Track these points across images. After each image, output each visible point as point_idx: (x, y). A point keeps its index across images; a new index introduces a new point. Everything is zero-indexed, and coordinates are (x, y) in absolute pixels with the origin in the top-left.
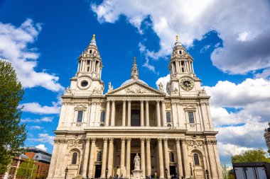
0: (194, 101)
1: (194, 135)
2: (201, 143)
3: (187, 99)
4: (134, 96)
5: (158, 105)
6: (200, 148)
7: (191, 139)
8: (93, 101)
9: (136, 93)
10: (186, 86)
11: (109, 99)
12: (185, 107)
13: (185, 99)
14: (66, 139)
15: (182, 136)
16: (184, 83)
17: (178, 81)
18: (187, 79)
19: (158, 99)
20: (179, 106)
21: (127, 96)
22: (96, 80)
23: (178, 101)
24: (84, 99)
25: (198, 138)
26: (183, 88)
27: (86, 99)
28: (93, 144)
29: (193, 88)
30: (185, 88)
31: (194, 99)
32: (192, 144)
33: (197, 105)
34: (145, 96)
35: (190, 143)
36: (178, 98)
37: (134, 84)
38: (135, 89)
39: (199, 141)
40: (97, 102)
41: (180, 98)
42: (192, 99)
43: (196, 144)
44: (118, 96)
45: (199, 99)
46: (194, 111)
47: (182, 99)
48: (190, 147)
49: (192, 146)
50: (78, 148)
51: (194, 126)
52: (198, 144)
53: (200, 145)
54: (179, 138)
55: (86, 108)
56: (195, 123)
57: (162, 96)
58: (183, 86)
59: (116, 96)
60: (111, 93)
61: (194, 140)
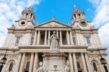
1: (92, 51)
2: (97, 56)
3: (85, 30)
4: (52, 28)
5: (67, 33)
8: (27, 31)
9: (54, 26)
10: (83, 24)
11: (36, 29)
12: (84, 35)
13: (83, 30)
14: (7, 53)
16: (82, 23)
17: (78, 22)
18: (83, 21)
19: (67, 29)
20: (80, 34)
21: (48, 28)
22: (30, 21)
23: (79, 31)
24: (22, 30)
26: (81, 25)
27: (23, 30)
28: (24, 56)
29: (87, 25)
30: (82, 25)
31: (89, 30)
32: (91, 56)
33: (91, 34)
34: (59, 28)
35: (90, 56)
36: (79, 30)
37: (52, 21)
38: (53, 24)
39: (95, 54)
40: (29, 32)
41: (81, 30)
42: (87, 30)
43: (94, 56)
44: (42, 28)
45: (92, 31)
46: (90, 37)
47: (82, 30)
48: (90, 58)
49: (91, 57)
50: (14, 59)
51: (91, 45)
52: (95, 56)
53: (97, 57)
54: (83, 51)
55: (23, 36)
56: (91, 44)
57: (70, 28)
58: (81, 24)
59: (41, 28)
60: (38, 26)
61: (92, 54)
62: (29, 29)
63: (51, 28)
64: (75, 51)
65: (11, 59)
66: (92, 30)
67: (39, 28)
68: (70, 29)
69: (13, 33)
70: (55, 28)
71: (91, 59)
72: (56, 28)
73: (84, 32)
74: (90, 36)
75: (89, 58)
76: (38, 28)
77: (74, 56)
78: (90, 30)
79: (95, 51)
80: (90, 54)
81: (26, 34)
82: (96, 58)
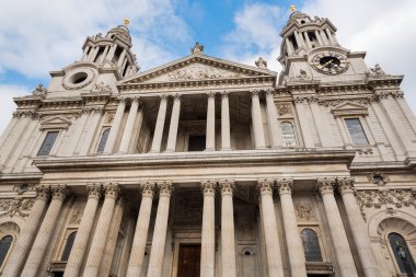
1: (378, 174)
3: (336, 89)
4: (189, 84)
6: (408, 213)
7: (372, 186)
8: (90, 105)
9: (196, 78)
10: (329, 66)
12: (331, 108)
13: (329, 89)
15: (340, 172)
16: (323, 61)
17: (305, 59)
18: (327, 54)
19: (254, 88)
20: (315, 106)
21: (171, 85)
22: (108, 72)
23: (311, 93)
24: (69, 103)
25: (395, 182)
27: (74, 103)
29: (347, 68)
30: (326, 69)
31: (356, 88)
32: (376, 201)
33: (368, 101)
34: (218, 83)
35: (370, 200)
36: (310, 87)
37: (191, 61)
38: (194, 72)
39: (398, 191)
40: (97, 108)
41: (317, 88)
42: (349, 88)
43: (391, 202)
44: (148, 86)
45: (370, 89)
46: (364, 116)
47: (323, 90)
48: (370, 212)
49: (378, 207)
51: (370, 151)
52: (395, 201)
53: (407, 205)
54: (331, 177)
55: (70, 124)
56: (372, 143)
57: (267, 80)
58: (320, 67)
59: (142, 87)
60: (132, 81)
61: (381, 189)
62: (96, 99)
63: (183, 84)
64: (288, 173)
65: (7, 219)
66: (370, 86)
67: (136, 87)
68: (267, 86)
69: (34, 116)
70: (200, 83)
71: (376, 215)
72: (206, 83)
73: (336, 95)
74: (364, 112)
75: (366, 210)
76: (131, 87)
77: (286, 198)
78: (363, 87)
79: (393, 178)
80: (368, 191)
81: (84, 117)
82: (404, 209)
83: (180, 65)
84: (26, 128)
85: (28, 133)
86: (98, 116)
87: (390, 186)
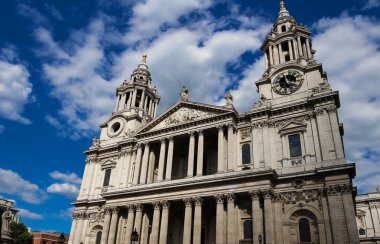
0: (301, 112)
1: (299, 180)
2: (315, 195)
3: (285, 110)
4: (177, 128)
6: (312, 206)
7: (292, 189)
8: (124, 149)
9: (182, 122)
12: (280, 127)
13: (280, 112)
14: (88, 212)
15: (265, 185)
17: (268, 81)
18: (286, 73)
19: (219, 124)
20: (266, 129)
22: (132, 119)
23: (265, 118)
24: (112, 149)
25: (309, 185)
26: (277, 92)
29: (300, 85)
30: (283, 90)
31: (301, 107)
32: (294, 199)
33: (309, 118)
34: (195, 123)
35: (290, 198)
36: (263, 113)
37: (179, 107)
39: (310, 191)
40: (127, 151)
41: (270, 113)
43: (304, 199)
45: (311, 106)
46: (302, 132)
47: (275, 113)
49: (294, 203)
50: (101, 224)
52: (307, 198)
53: (313, 200)
55: (115, 163)
56: (303, 155)
58: (279, 88)
59: (149, 134)
61: (298, 190)
62: (126, 145)
63: (173, 129)
67: (146, 135)
68: (229, 121)
69: (96, 160)
70: (184, 126)
71: (291, 208)
72: (188, 125)
73: (285, 116)
74: (303, 128)
75: (286, 206)
77: (231, 205)
78: (306, 105)
79: (308, 182)
80: (290, 193)
81: (122, 158)
82: (311, 203)
83: (172, 112)
84: (94, 169)
85: (96, 173)
86: (129, 157)
87: (305, 188)
